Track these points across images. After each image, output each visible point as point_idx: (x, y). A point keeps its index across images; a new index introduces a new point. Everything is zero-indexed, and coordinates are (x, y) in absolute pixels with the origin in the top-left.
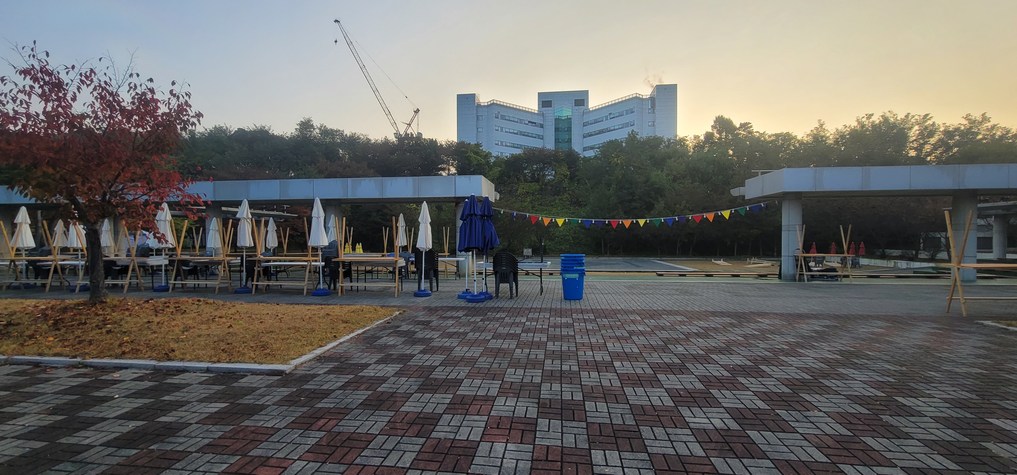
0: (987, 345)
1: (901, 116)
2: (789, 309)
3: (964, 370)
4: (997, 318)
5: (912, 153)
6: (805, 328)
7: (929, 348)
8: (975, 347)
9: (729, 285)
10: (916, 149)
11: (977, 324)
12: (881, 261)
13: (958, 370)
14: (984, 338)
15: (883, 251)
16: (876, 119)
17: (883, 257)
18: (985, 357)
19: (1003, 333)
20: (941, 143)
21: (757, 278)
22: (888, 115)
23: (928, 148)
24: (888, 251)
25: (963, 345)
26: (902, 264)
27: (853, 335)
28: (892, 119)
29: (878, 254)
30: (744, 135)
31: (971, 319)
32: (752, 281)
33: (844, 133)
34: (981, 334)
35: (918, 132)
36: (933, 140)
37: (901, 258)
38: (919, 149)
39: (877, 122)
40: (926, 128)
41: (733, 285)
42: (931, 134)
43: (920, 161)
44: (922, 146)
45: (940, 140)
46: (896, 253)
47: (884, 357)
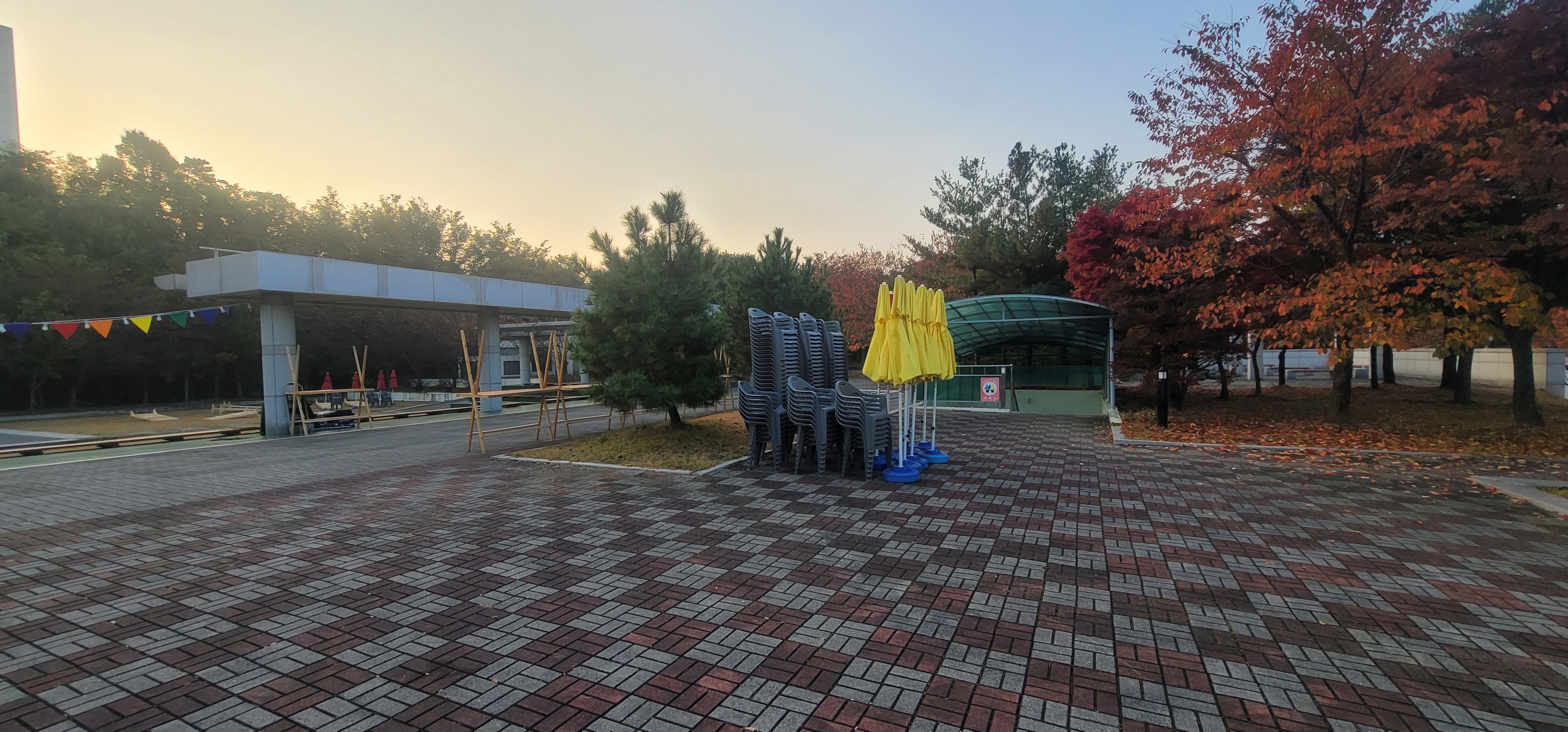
0: (498, 482)
1: (432, 208)
2: (264, 484)
3: (472, 517)
4: (510, 450)
5: (447, 258)
6: (285, 511)
7: (442, 500)
8: (486, 488)
9: (153, 459)
10: (449, 252)
11: (493, 459)
12: (418, 394)
13: (466, 520)
14: (497, 475)
15: (419, 381)
16: (405, 204)
17: (420, 389)
18: (492, 497)
19: (513, 466)
20: (474, 251)
21: (219, 438)
22: (417, 202)
23: (461, 254)
24: (425, 381)
25: (476, 487)
26: (440, 397)
27: (355, 505)
28: (422, 209)
29: (414, 385)
30: (195, 180)
31: (488, 455)
32: (207, 445)
33: (366, 213)
34: (495, 471)
35: (450, 232)
36: (466, 245)
37: (439, 389)
38: (453, 253)
39: (406, 208)
40: (458, 228)
41: (163, 458)
42: (463, 238)
43: (453, 268)
44: (456, 249)
45: (473, 246)
46: (434, 382)
47: (390, 526)
